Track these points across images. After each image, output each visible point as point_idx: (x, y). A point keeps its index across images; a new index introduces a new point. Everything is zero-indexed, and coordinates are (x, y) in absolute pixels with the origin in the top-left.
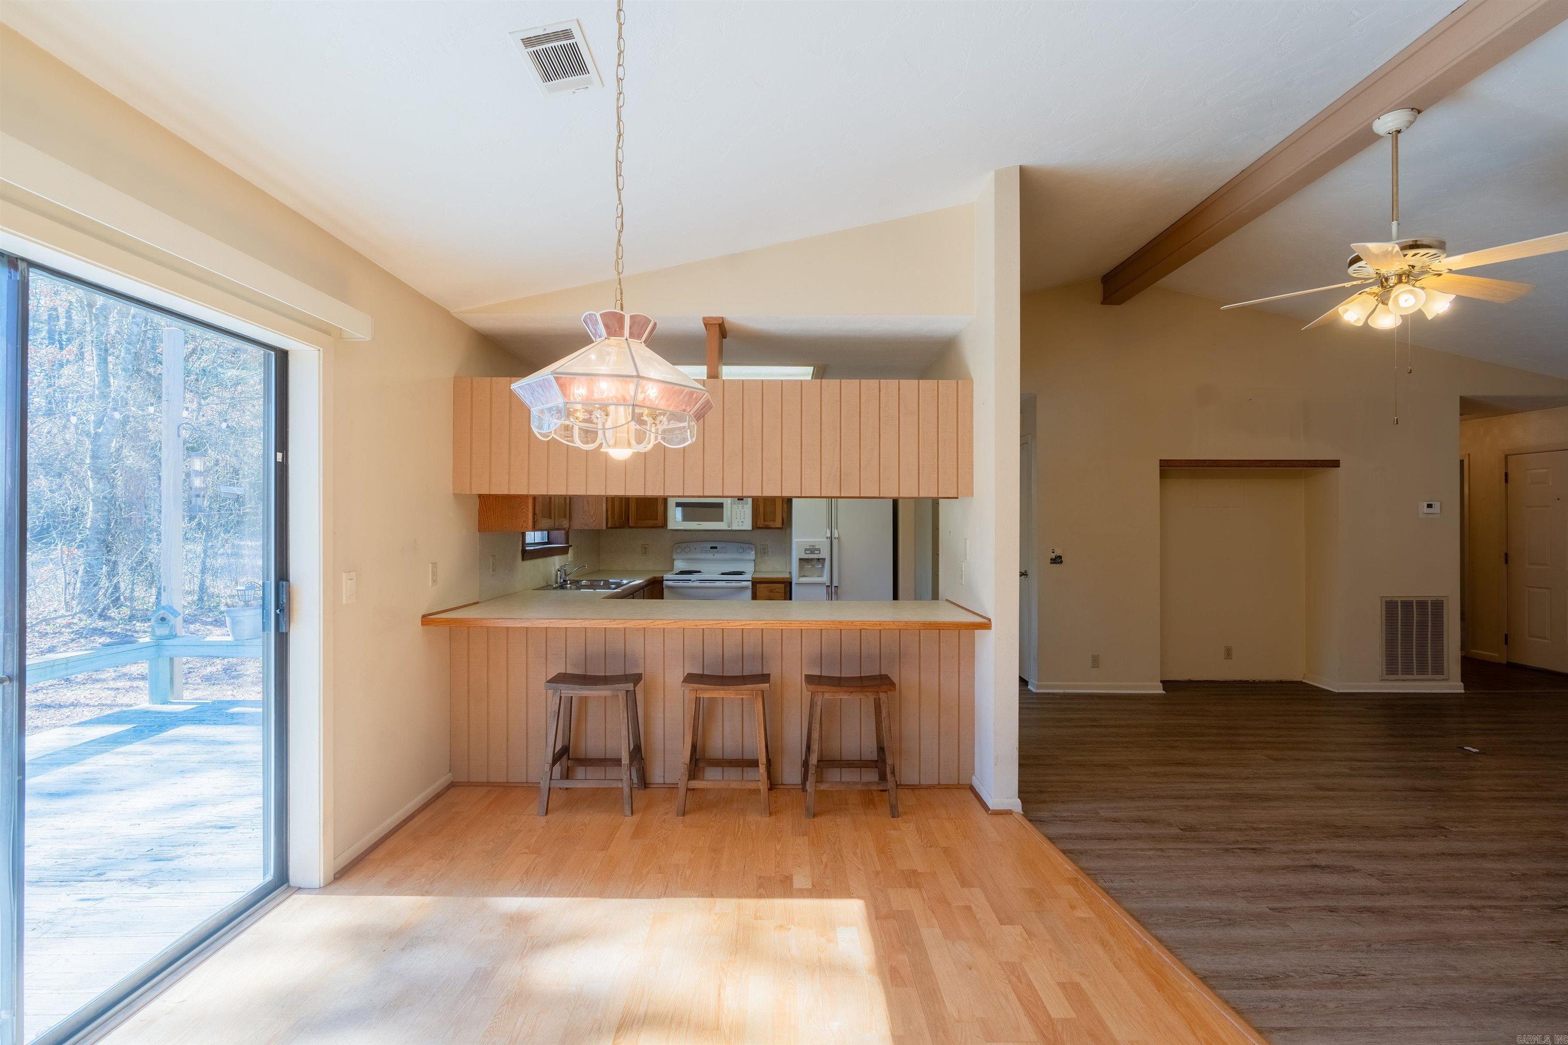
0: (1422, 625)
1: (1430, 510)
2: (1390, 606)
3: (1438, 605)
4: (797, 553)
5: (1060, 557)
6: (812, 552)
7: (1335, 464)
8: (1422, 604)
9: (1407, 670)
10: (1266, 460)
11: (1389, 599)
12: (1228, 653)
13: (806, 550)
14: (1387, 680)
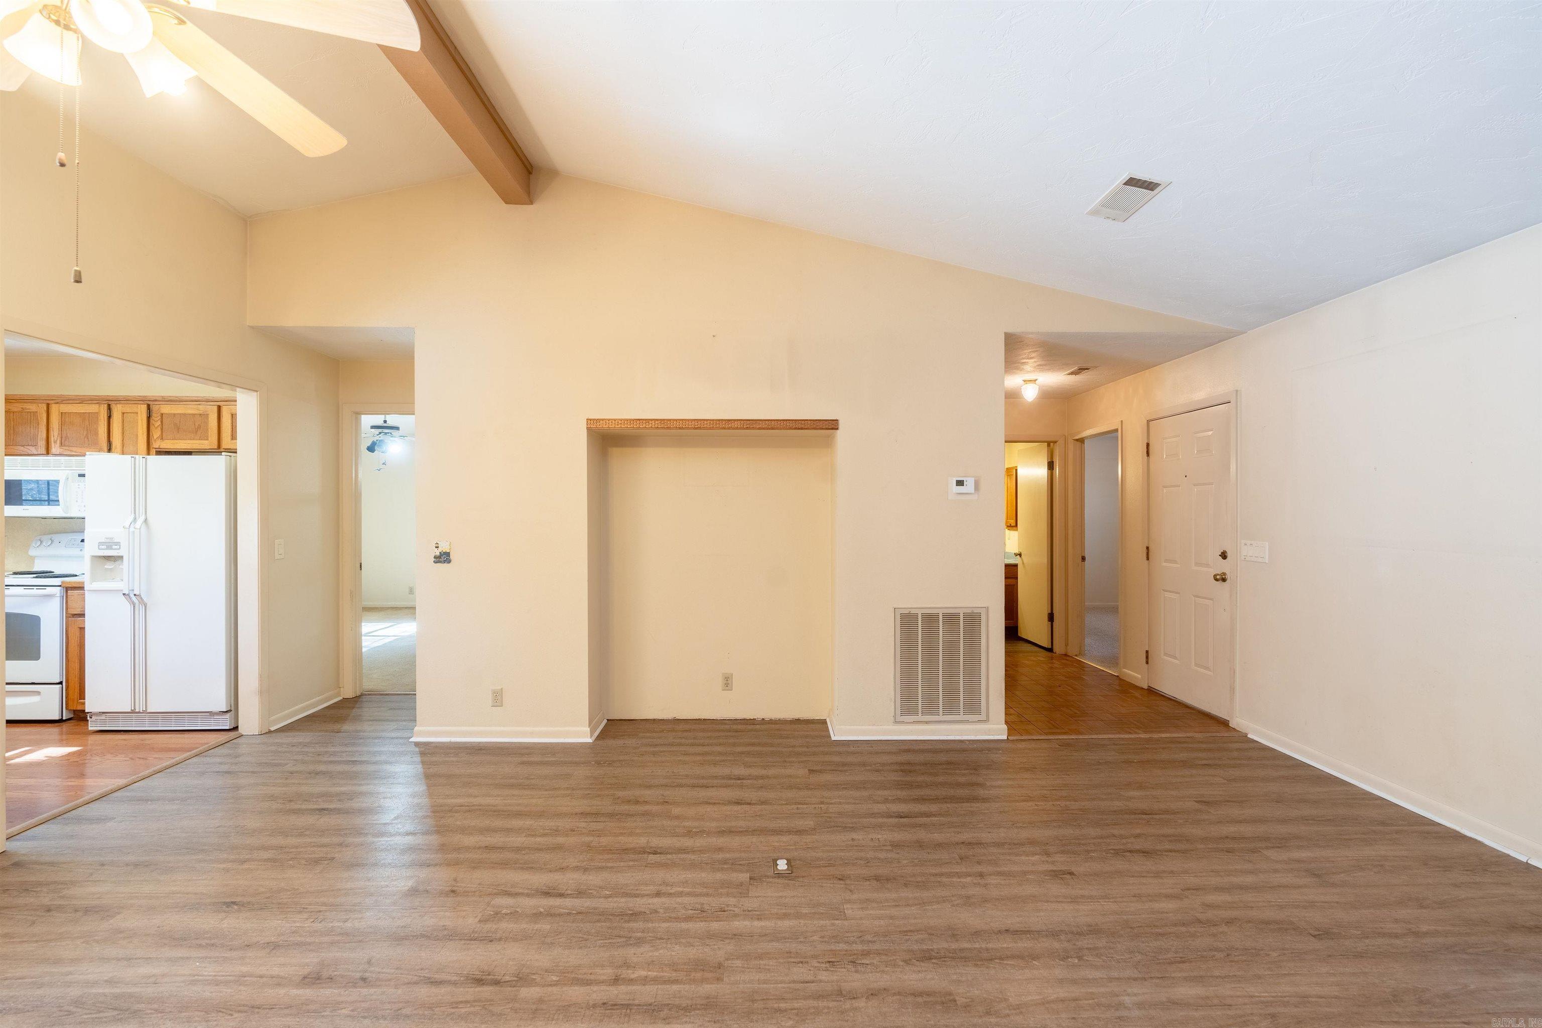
0: (951, 647)
1: (960, 489)
2: (907, 621)
3: (973, 620)
4: (91, 548)
5: (448, 554)
6: (109, 547)
7: (832, 425)
8: (951, 619)
9: (930, 707)
10: (735, 420)
11: (906, 612)
12: (727, 682)
13: (100, 544)
14: (903, 722)
